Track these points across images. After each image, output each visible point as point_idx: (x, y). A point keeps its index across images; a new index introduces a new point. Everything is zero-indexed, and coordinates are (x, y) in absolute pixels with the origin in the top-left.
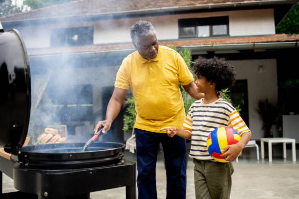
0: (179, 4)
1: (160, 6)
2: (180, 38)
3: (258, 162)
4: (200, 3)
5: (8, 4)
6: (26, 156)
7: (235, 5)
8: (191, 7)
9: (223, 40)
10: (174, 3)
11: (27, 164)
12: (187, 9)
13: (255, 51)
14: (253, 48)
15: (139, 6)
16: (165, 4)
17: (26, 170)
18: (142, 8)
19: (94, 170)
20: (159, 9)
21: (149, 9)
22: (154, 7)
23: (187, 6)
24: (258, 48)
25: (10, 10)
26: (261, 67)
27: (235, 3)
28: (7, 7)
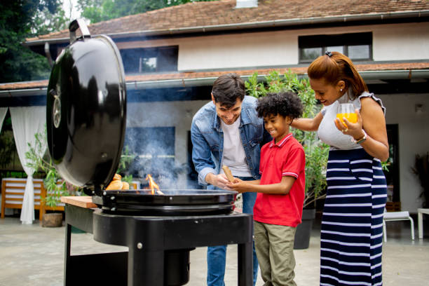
0: (301, 15)
1: (274, 18)
2: (300, 63)
3: (413, 242)
4: (330, 14)
5: (59, 16)
6: (113, 198)
7: (382, 16)
8: (318, 19)
9: (364, 66)
10: (292, 13)
11: (113, 209)
12: (313, 21)
13: (412, 81)
14: (409, 76)
15: (242, 17)
16: (280, 15)
17: (113, 216)
18: (248, 21)
19: (200, 219)
20: (272, 21)
21: (258, 22)
22: (264, 19)
23: (312, 18)
24: (417, 77)
25: (62, 25)
26: (420, 106)
27: (382, 14)
28: (58, 20)
